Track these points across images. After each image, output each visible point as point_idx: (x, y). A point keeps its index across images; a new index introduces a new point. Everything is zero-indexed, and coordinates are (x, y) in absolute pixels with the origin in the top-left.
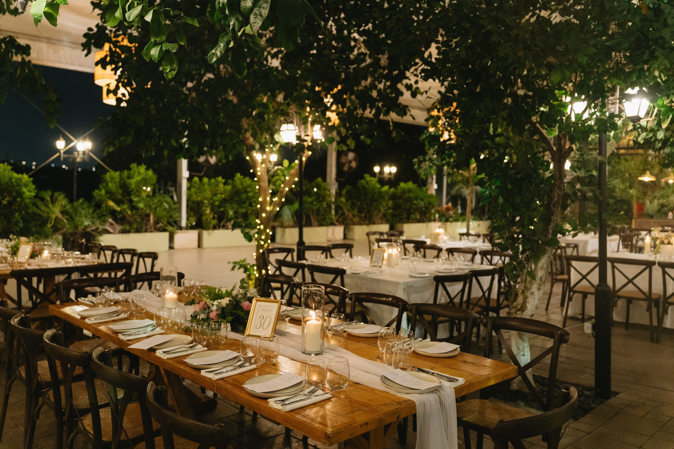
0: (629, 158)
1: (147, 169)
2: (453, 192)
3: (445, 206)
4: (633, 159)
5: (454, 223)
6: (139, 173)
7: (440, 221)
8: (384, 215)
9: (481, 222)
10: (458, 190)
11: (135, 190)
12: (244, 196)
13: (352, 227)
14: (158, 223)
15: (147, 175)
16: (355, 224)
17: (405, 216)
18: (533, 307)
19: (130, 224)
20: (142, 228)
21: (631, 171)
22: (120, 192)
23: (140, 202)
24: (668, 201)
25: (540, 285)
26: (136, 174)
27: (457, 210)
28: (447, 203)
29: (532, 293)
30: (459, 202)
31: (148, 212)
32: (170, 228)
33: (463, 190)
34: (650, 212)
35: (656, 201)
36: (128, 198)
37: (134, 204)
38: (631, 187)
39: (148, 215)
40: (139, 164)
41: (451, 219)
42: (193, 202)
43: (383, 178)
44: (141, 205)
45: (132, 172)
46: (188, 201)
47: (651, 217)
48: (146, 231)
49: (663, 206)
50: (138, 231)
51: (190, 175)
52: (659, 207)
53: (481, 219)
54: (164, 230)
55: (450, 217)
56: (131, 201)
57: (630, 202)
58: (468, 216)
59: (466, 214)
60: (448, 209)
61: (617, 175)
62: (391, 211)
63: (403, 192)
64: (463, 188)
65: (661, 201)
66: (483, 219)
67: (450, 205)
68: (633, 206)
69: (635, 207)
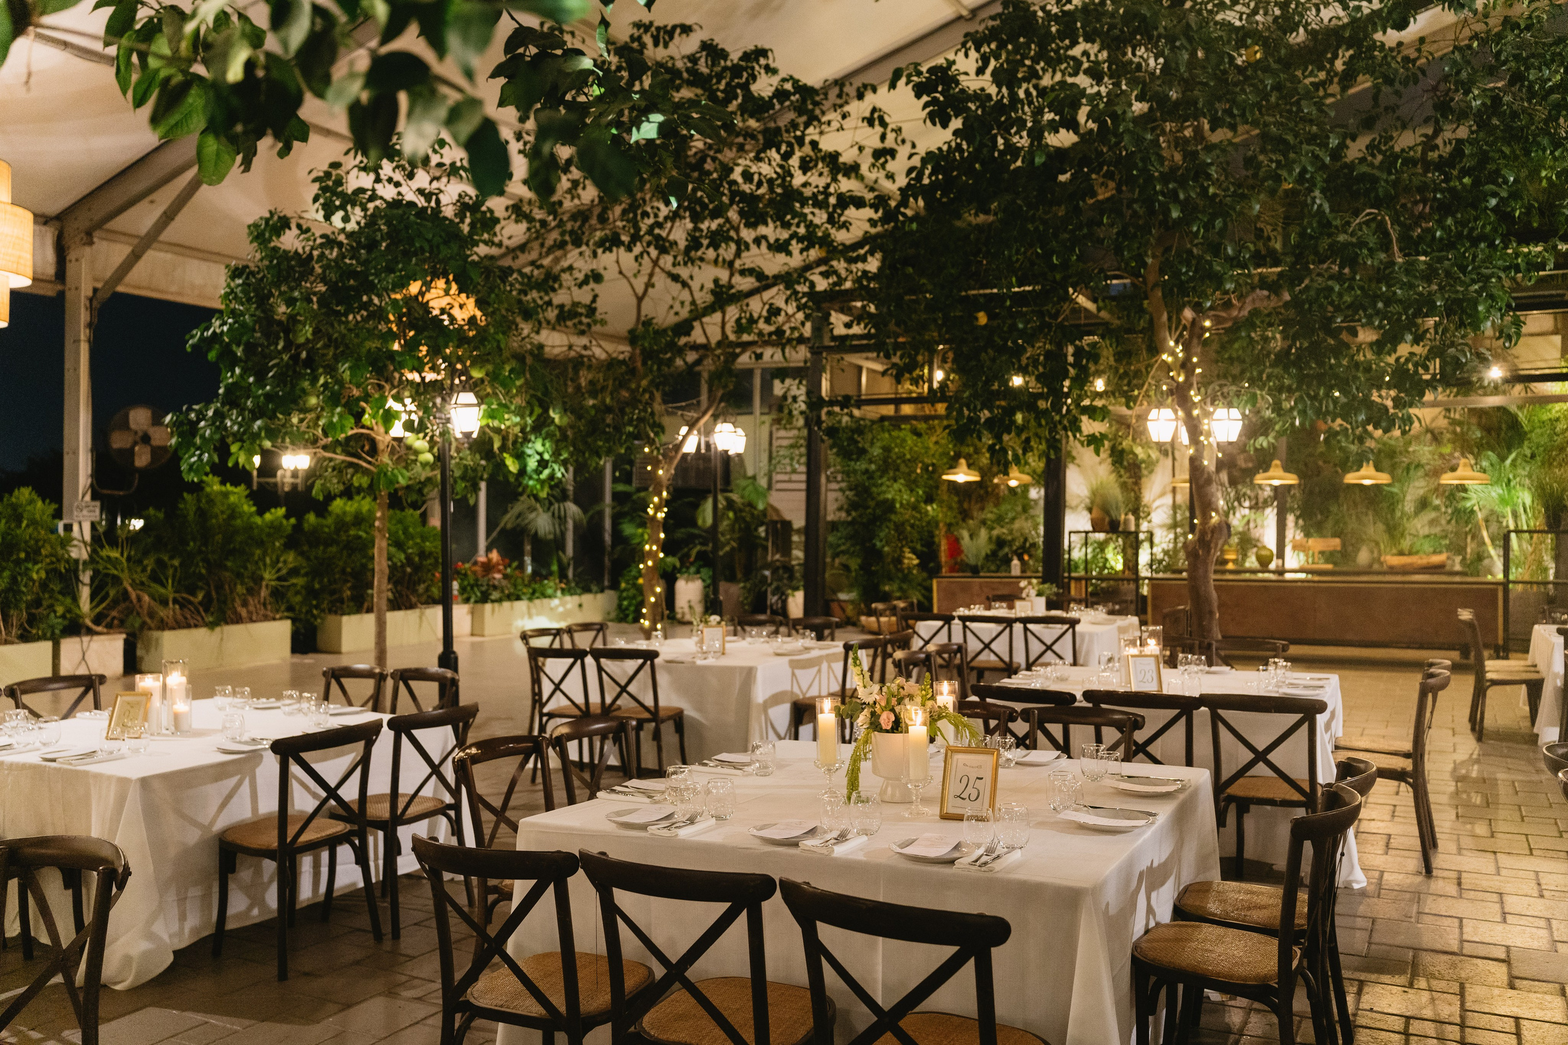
0: (921, 426)
2: (508, 520)
3: (482, 558)
4: (932, 428)
5: (506, 604)
7: (467, 601)
8: (277, 594)
9: (587, 598)
10: (519, 515)
13: (156, 634)
16: (163, 626)
17: (347, 593)
21: (928, 461)
24: (1011, 532)
27: (521, 567)
28: (489, 549)
30: (528, 548)
34: (972, 561)
35: (983, 533)
38: (929, 500)
41: (495, 595)
43: (275, 484)
47: (975, 571)
49: (1000, 543)
52: (993, 547)
53: (587, 590)
55: (497, 588)
57: (932, 535)
58: (550, 584)
59: (546, 578)
60: (488, 567)
61: (897, 469)
62: (300, 581)
63: (342, 525)
64: (535, 509)
65: (995, 533)
66: (594, 588)
67: (495, 555)
68: (939, 546)
69: (944, 546)
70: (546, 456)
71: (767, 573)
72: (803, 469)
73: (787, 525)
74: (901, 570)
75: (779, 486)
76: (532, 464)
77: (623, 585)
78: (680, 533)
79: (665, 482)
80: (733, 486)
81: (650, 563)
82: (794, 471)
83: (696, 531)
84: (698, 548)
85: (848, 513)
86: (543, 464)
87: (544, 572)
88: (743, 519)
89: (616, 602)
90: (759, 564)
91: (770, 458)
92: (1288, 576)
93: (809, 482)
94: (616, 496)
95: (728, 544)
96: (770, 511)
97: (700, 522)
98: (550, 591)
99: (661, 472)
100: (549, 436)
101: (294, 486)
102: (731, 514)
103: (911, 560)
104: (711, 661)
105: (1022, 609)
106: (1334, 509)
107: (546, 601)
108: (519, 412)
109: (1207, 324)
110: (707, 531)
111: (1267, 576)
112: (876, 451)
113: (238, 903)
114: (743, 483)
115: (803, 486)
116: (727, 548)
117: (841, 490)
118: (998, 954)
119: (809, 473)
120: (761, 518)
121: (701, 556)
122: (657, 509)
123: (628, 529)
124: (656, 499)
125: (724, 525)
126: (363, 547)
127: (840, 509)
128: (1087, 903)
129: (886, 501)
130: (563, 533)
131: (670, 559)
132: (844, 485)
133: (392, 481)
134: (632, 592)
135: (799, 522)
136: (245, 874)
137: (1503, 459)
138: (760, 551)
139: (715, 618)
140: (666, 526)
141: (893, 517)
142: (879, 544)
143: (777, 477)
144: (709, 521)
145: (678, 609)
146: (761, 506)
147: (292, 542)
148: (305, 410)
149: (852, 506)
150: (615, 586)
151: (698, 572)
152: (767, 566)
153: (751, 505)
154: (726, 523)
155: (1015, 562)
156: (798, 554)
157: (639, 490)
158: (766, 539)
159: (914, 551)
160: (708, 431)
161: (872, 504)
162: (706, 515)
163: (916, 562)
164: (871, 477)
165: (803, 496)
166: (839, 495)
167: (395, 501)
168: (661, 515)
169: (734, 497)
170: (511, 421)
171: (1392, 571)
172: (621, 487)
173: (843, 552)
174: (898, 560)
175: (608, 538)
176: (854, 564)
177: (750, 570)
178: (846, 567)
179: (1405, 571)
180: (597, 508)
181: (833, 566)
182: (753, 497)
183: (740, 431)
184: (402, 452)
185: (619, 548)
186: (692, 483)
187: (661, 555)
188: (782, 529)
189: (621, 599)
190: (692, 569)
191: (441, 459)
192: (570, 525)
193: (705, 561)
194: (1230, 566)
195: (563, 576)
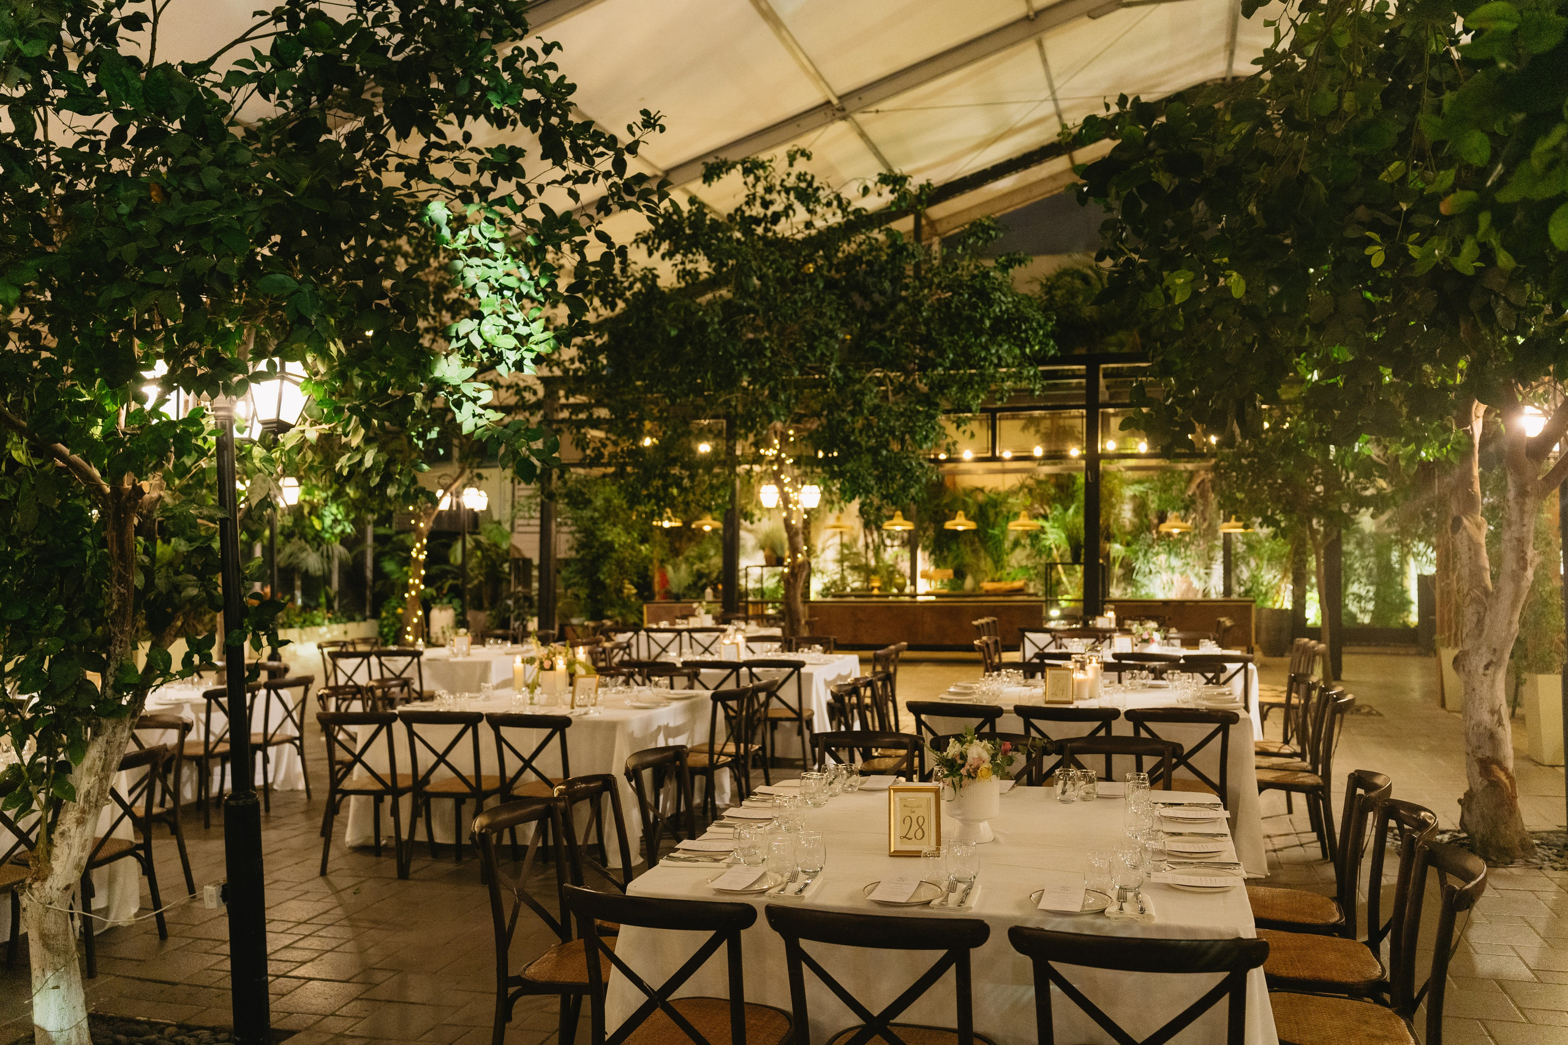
2: (281, 559)
9: (351, 626)
10: (291, 555)
18: (69, 866)
24: (708, 566)
25: (83, 811)
27: (292, 599)
29: (62, 834)
30: (298, 583)
34: (675, 590)
35: (686, 568)
38: (644, 540)
49: (700, 575)
52: (694, 578)
53: (351, 619)
57: (646, 569)
58: (319, 615)
59: (315, 609)
61: (617, 516)
64: (304, 550)
65: (695, 567)
66: (358, 617)
67: (268, 590)
68: (652, 578)
69: (657, 579)
70: (339, 517)
71: (510, 602)
72: (538, 515)
73: (528, 562)
74: (621, 598)
75: (521, 529)
76: (328, 521)
77: (384, 614)
78: (435, 569)
79: (426, 533)
80: (481, 529)
81: (413, 593)
82: (531, 518)
83: (448, 568)
84: (450, 582)
85: (578, 552)
86: (336, 521)
87: (313, 604)
88: (489, 557)
89: (377, 629)
90: (504, 594)
91: (513, 507)
92: (919, 599)
93: (542, 526)
94: (377, 538)
95: (476, 578)
96: (512, 551)
97: (452, 560)
98: (318, 620)
99: (422, 525)
100: (344, 504)
102: (479, 553)
103: (630, 589)
104: (460, 659)
105: (693, 623)
106: (954, 547)
107: (315, 629)
109: (791, 432)
110: (458, 567)
111: (902, 598)
112: (599, 502)
114: (489, 527)
115: (538, 529)
116: (476, 582)
117: (572, 533)
118: (568, 730)
119: (542, 519)
120: (505, 556)
121: (452, 588)
122: (419, 552)
123: (389, 566)
124: (418, 545)
125: (473, 562)
127: (571, 549)
128: (619, 727)
129: (607, 542)
130: (330, 572)
131: (429, 590)
132: (573, 528)
134: (392, 620)
135: (536, 561)
137: (1066, 509)
138: (504, 584)
139: (463, 631)
140: (426, 565)
141: (614, 555)
142: (602, 577)
143: (518, 522)
144: (459, 560)
145: (432, 634)
146: (505, 546)
149: (581, 546)
150: (376, 615)
151: (450, 602)
152: (509, 597)
153: (496, 545)
154: (474, 560)
155: (709, 591)
156: (535, 585)
157: (398, 533)
158: (510, 574)
159: (632, 582)
160: (458, 494)
161: (597, 544)
162: (456, 555)
163: (634, 591)
164: (595, 523)
165: (537, 537)
166: (569, 537)
168: (422, 557)
169: (482, 538)
171: (988, 593)
172: (381, 531)
173: (575, 584)
174: (620, 590)
175: (369, 574)
176: (583, 593)
177: (495, 600)
178: (577, 596)
179: (995, 593)
180: (360, 549)
181: (566, 596)
182: (498, 539)
183: (483, 493)
185: (380, 583)
186: (445, 527)
187: (422, 587)
188: (522, 566)
189: (381, 626)
190: (445, 600)
192: (336, 563)
193: (456, 592)
194: (876, 592)
195: (330, 607)
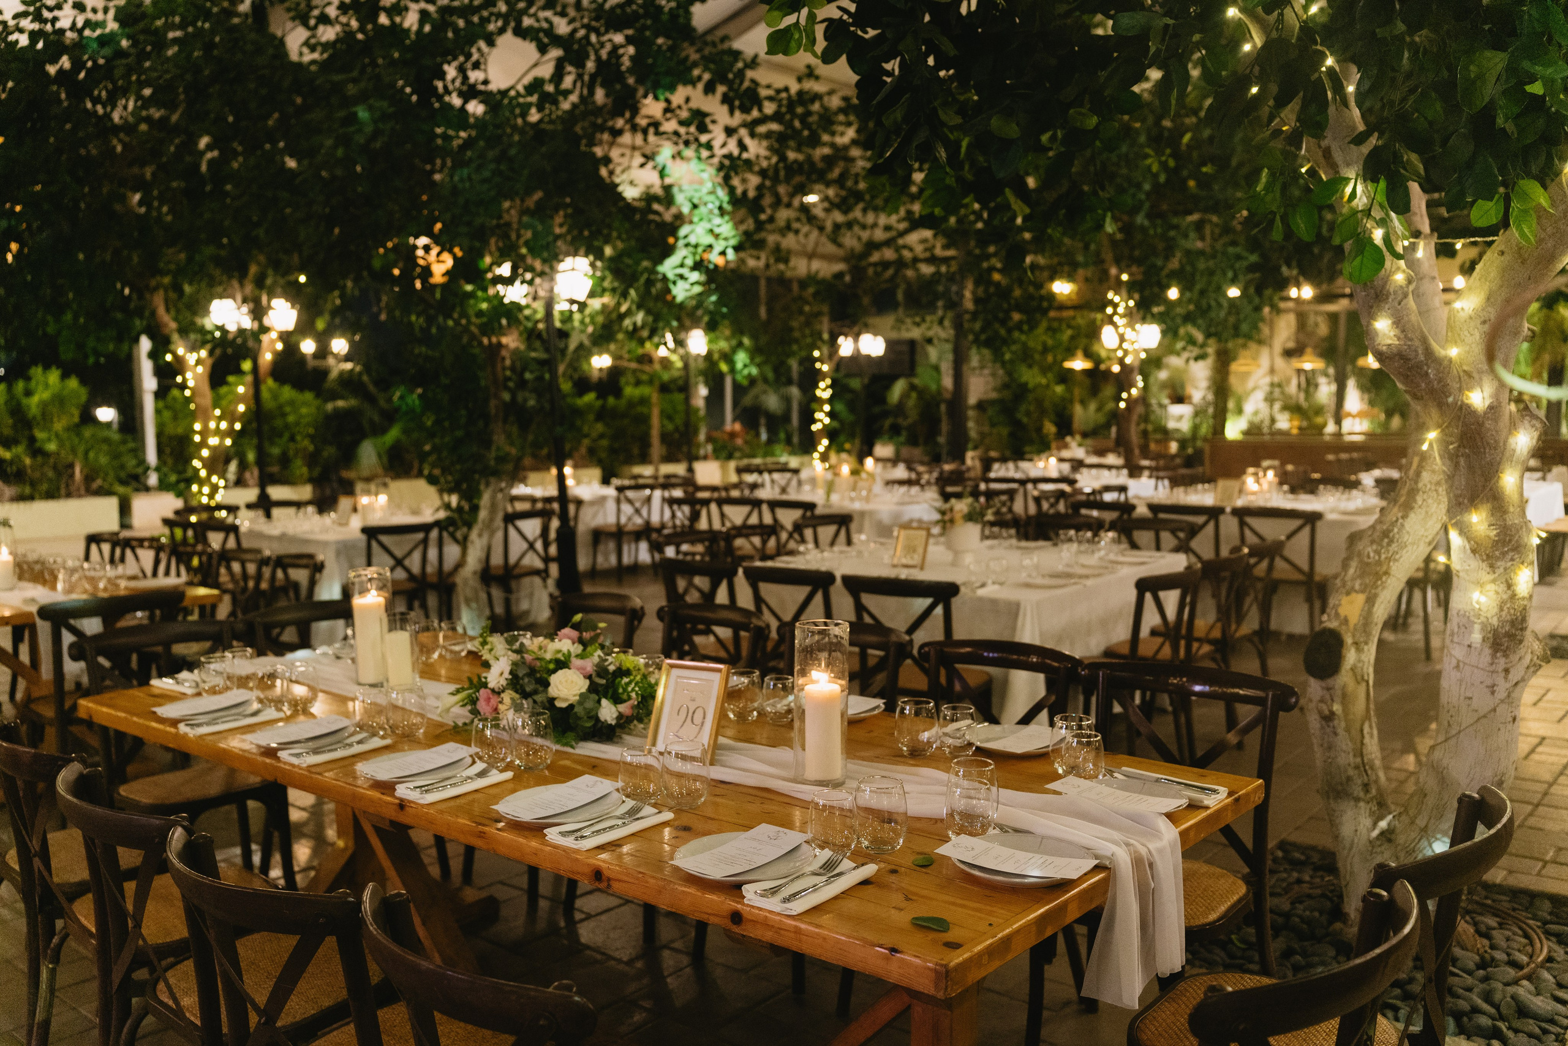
1: (65, 376)
2: (748, 402)
3: (728, 428)
6: (47, 386)
7: (717, 459)
8: (591, 452)
10: (757, 397)
11: (39, 418)
12: (278, 423)
14: (93, 480)
15: (63, 388)
17: (636, 451)
19: (33, 484)
20: (58, 489)
22: (10, 421)
23: (49, 440)
26: (40, 388)
27: (758, 435)
28: (733, 423)
30: (762, 421)
31: (70, 458)
32: (121, 489)
33: (763, 398)
36: (26, 433)
37: (38, 445)
38: (1058, 381)
39: (71, 466)
40: (47, 367)
41: (738, 454)
42: (170, 438)
44: (52, 447)
45: (33, 383)
46: (159, 435)
48: (69, 495)
50: (51, 495)
51: (159, 384)
54: (108, 493)
55: (739, 449)
56: (32, 440)
58: (778, 447)
59: (776, 442)
60: (733, 435)
62: (605, 443)
63: (631, 404)
64: (766, 392)
67: (738, 427)
70: (747, 362)
74: (1040, 436)
81: (820, 426)
83: (887, 408)
85: (1000, 392)
86: (745, 366)
87: (775, 439)
88: (923, 398)
95: (912, 417)
98: (778, 452)
99: (825, 368)
101: (600, 379)
102: (914, 395)
103: (1049, 428)
108: (727, 339)
110: (896, 407)
113: (600, 559)
114: (921, 370)
124: (823, 385)
125: (909, 403)
126: (645, 420)
127: (993, 389)
129: (1025, 383)
130: (790, 410)
133: (660, 378)
136: (601, 547)
141: (1030, 395)
142: (1022, 417)
144: (898, 400)
147: (602, 415)
148: (616, 341)
149: (1003, 387)
153: (929, 388)
154: (910, 401)
157: (812, 379)
159: (1051, 421)
161: (1016, 386)
162: (895, 395)
167: (665, 388)
170: (723, 345)
173: (999, 423)
174: (1040, 429)
176: (1005, 431)
177: (931, 437)
182: (928, 381)
184: (665, 363)
186: (886, 371)
191: (686, 366)
192: (794, 404)
193: (896, 430)
194: (1295, 431)
